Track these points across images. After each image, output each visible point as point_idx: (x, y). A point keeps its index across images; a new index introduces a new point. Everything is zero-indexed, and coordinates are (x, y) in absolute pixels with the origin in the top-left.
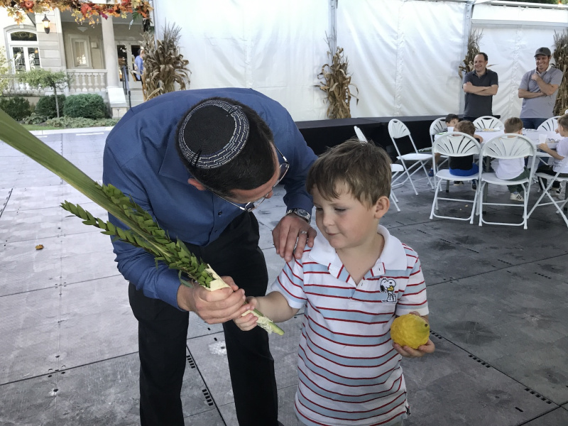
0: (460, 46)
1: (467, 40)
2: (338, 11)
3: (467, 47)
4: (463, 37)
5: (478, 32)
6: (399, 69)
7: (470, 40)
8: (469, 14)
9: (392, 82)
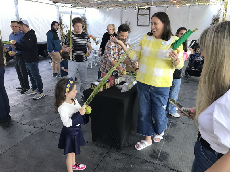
0: (56, 19)
1: (59, 17)
2: (18, 5)
3: (59, 20)
4: (57, 16)
5: (62, 15)
6: (40, 26)
7: (60, 17)
8: (58, 9)
9: (39, 30)
